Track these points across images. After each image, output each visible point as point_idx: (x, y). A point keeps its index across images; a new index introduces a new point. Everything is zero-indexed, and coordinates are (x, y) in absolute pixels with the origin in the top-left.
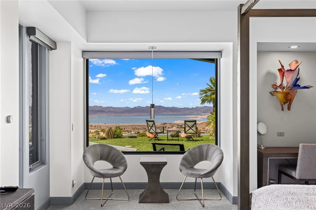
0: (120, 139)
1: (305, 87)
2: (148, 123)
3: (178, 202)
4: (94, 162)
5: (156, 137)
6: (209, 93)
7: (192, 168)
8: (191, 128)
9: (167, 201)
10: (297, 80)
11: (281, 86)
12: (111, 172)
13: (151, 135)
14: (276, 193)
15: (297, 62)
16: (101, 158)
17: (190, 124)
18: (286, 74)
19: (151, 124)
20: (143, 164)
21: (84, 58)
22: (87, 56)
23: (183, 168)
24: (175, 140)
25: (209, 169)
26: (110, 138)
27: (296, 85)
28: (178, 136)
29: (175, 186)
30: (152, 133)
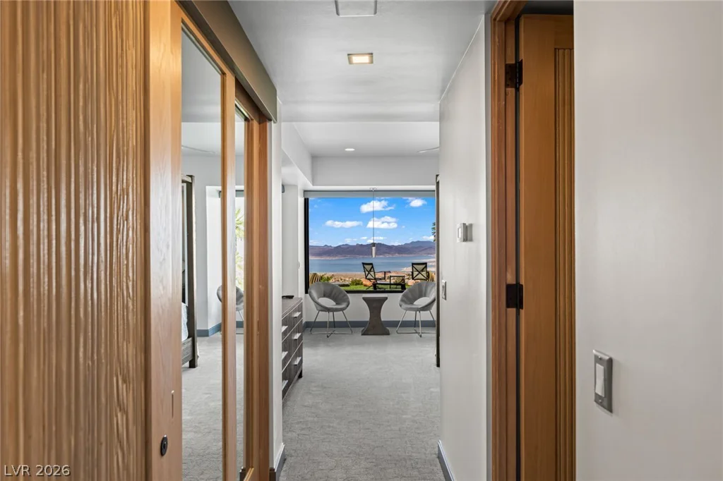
2: (365, 266)
3: (398, 335)
4: (318, 298)
7: (412, 304)
8: (420, 273)
9: (389, 334)
12: (335, 307)
13: (368, 283)
16: (324, 296)
17: (420, 268)
19: (368, 267)
23: (402, 304)
30: (369, 279)
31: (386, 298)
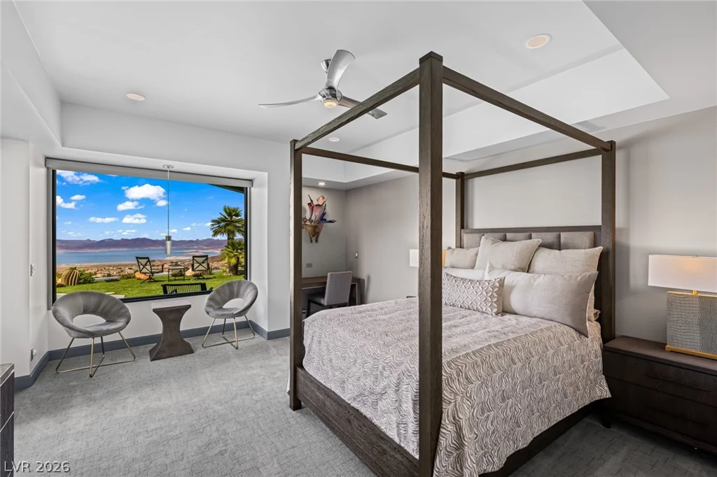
0: (90, 285)
1: (330, 222)
2: (139, 260)
3: (205, 350)
4: (73, 317)
5: (151, 279)
6: (222, 224)
7: (221, 308)
8: (200, 264)
9: (191, 352)
10: (324, 214)
11: (310, 220)
12: (105, 328)
13: (142, 276)
14: (328, 317)
15: (323, 198)
16: (86, 312)
17: (201, 260)
18: (315, 208)
19: (143, 262)
20: (156, 311)
21: (48, 168)
22: (52, 165)
23: (210, 310)
24: (178, 280)
25: (241, 308)
26: (71, 285)
27: (322, 219)
28: (184, 275)
29: (201, 332)
30: (145, 273)
31: (189, 307)
